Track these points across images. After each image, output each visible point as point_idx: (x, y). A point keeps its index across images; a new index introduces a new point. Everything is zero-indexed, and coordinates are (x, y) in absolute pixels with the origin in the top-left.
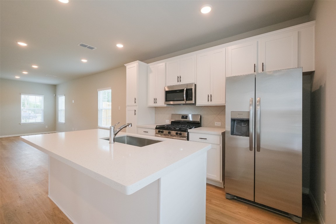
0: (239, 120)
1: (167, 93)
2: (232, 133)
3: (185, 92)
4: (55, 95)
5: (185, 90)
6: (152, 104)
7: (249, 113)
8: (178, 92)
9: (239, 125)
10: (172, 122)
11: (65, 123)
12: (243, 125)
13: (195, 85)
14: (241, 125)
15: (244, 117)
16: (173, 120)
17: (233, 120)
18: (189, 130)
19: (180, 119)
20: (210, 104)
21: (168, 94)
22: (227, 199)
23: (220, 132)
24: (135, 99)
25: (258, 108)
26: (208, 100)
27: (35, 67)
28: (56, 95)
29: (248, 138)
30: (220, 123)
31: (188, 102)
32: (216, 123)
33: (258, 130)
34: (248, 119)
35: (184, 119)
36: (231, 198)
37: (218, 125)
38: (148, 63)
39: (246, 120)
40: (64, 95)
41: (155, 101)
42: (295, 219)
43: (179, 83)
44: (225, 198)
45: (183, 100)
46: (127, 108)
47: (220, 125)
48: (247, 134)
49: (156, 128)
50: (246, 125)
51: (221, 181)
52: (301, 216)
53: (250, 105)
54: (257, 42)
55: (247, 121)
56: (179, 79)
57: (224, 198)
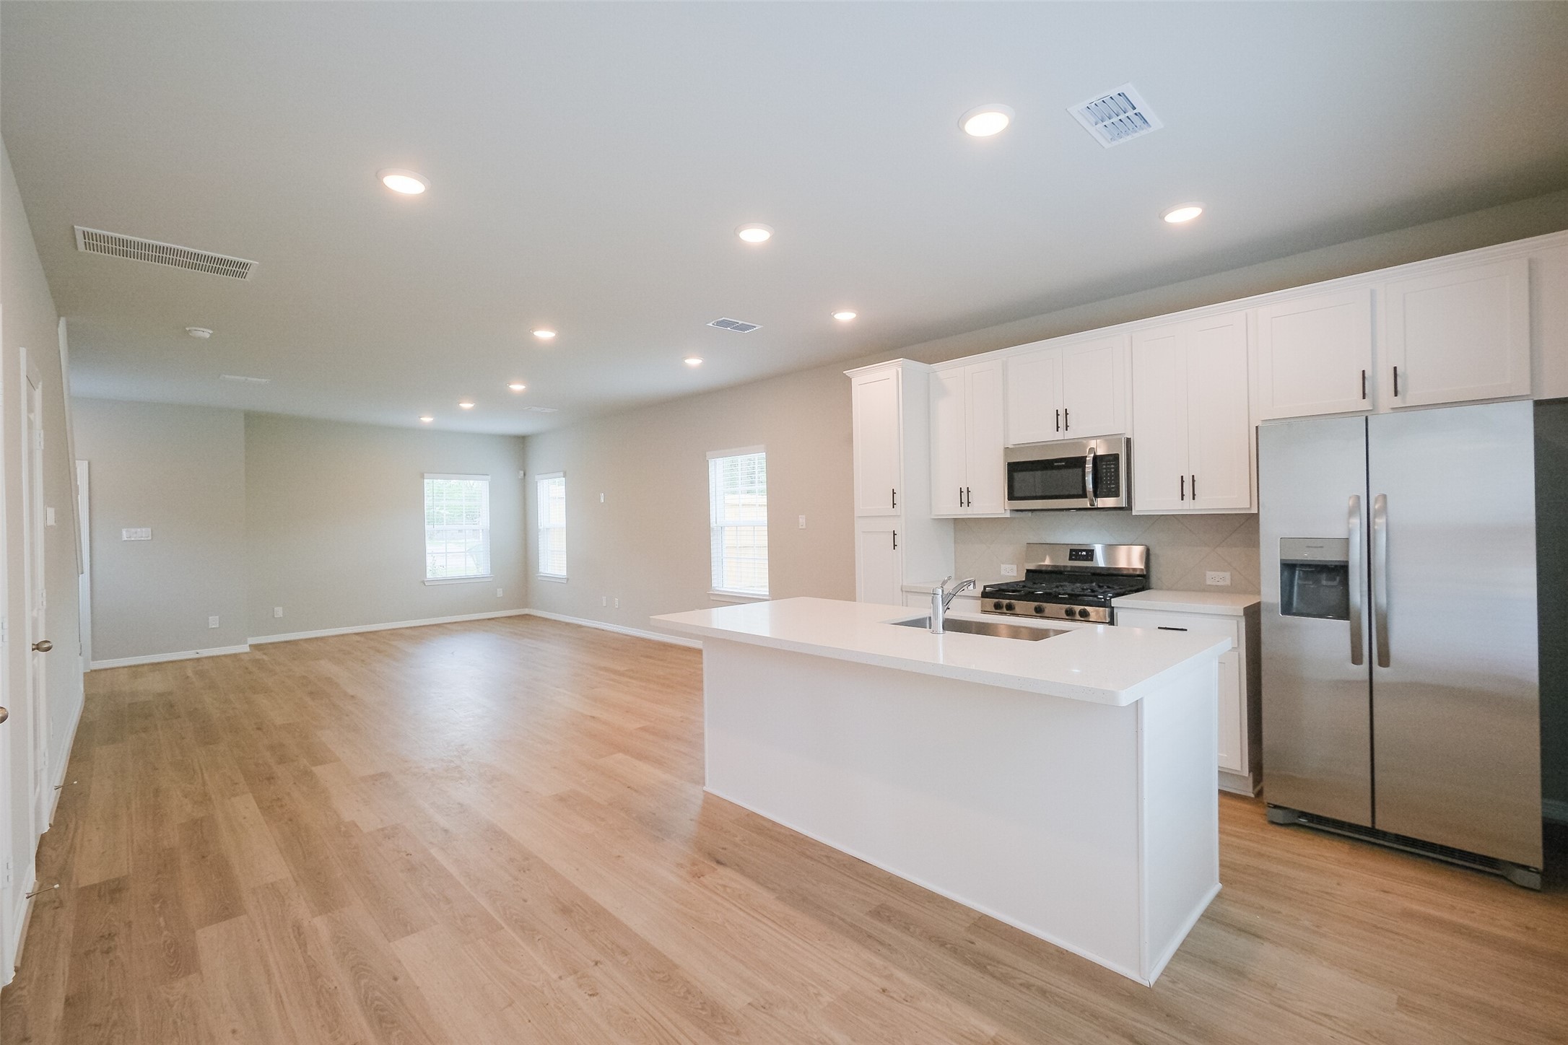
0: (1310, 566)
1: (1014, 469)
2: (1287, 609)
3: (1089, 467)
4: (522, 472)
5: (1090, 458)
6: (951, 508)
7: (1347, 542)
8: (1059, 468)
9: (1311, 583)
10: (1028, 571)
11: (568, 579)
12: (1324, 582)
13: (1128, 441)
14: (1317, 582)
15: (1331, 556)
16: (1032, 566)
17: (1289, 567)
18: (1115, 602)
19: (1064, 561)
20: (1188, 507)
21: (1018, 476)
22: (1273, 823)
23: (1237, 607)
24: (894, 493)
25: (1379, 523)
26: (1183, 495)
27: (517, 387)
28: (525, 475)
29: (1345, 624)
30: (1227, 575)
31: (1103, 502)
32: (1209, 574)
33: (1381, 598)
34: (1342, 564)
35: (1079, 560)
36: (1286, 822)
37: (1218, 584)
38: (930, 361)
39: (1336, 566)
40: (562, 474)
41: (965, 497)
42: (1519, 876)
43: (1060, 436)
44: (1266, 822)
45: (1084, 495)
46: (860, 526)
47: (1228, 582)
48: (1343, 611)
49: (985, 595)
50: (1335, 583)
51: (1246, 772)
52: (1540, 866)
53: (1352, 512)
54: (1373, 293)
55: (1340, 571)
56: (1062, 419)
57: (1261, 821)
